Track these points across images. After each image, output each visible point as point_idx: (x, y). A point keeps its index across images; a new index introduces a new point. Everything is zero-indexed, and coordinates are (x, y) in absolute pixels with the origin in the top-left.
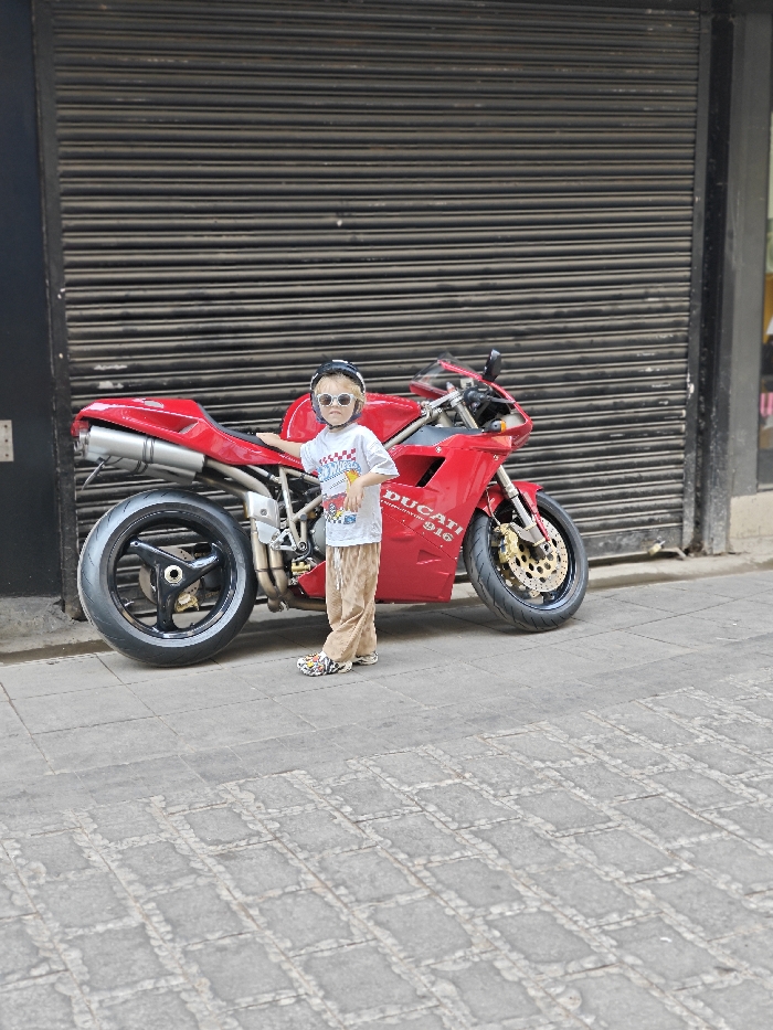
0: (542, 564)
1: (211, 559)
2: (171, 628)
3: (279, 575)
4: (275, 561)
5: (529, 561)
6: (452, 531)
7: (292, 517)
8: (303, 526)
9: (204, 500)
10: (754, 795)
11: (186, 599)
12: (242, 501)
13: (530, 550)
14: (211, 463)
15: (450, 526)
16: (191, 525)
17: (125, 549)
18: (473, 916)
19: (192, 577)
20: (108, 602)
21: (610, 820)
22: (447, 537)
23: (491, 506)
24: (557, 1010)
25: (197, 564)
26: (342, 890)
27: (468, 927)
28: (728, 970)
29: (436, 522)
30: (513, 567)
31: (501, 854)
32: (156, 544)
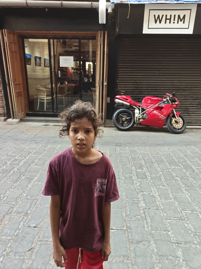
0: (178, 124)
1: (129, 118)
2: (123, 126)
3: (138, 121)
4: (137, 119)
5: (176, 124)
6: (164, 118)
7: (141, 113)
8: (142, 115)
9: (130, 110)
10: (189, 163)
11: (125, 123)
12: (134, 110)
13: (176, 122)
14: (131, 105)
15: (164, 117)
16: (128, 113)
17: (118, 115)
18: (135, 170)
19: (126, 120)
20: (115, 122)
21: (164, 162)
22: (163, 119)
23: (171, 115)
24: (136, 185)
25: (127, 118)
26: (121, 163)
27: (133, 171)
28: (164, 186)
29: (161, 116)
30: (173, 124)
31: (145, 163)
32: (122, 115)
